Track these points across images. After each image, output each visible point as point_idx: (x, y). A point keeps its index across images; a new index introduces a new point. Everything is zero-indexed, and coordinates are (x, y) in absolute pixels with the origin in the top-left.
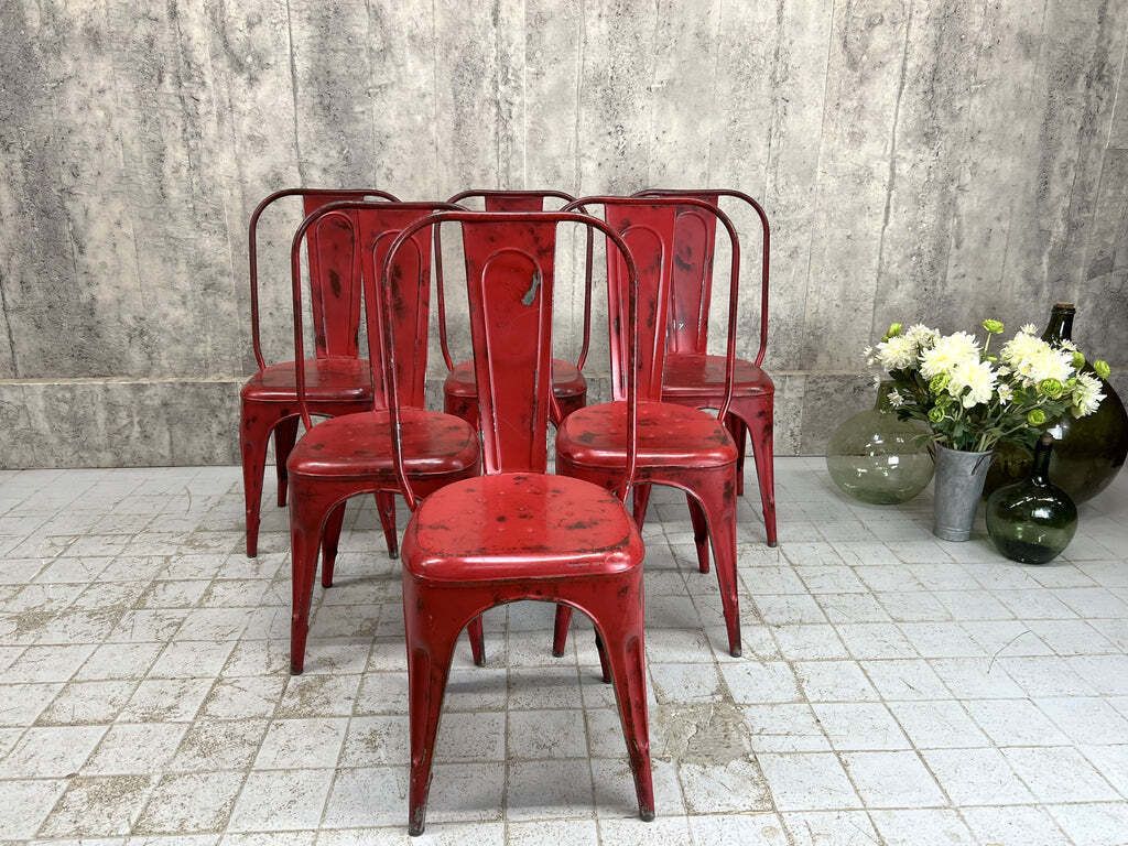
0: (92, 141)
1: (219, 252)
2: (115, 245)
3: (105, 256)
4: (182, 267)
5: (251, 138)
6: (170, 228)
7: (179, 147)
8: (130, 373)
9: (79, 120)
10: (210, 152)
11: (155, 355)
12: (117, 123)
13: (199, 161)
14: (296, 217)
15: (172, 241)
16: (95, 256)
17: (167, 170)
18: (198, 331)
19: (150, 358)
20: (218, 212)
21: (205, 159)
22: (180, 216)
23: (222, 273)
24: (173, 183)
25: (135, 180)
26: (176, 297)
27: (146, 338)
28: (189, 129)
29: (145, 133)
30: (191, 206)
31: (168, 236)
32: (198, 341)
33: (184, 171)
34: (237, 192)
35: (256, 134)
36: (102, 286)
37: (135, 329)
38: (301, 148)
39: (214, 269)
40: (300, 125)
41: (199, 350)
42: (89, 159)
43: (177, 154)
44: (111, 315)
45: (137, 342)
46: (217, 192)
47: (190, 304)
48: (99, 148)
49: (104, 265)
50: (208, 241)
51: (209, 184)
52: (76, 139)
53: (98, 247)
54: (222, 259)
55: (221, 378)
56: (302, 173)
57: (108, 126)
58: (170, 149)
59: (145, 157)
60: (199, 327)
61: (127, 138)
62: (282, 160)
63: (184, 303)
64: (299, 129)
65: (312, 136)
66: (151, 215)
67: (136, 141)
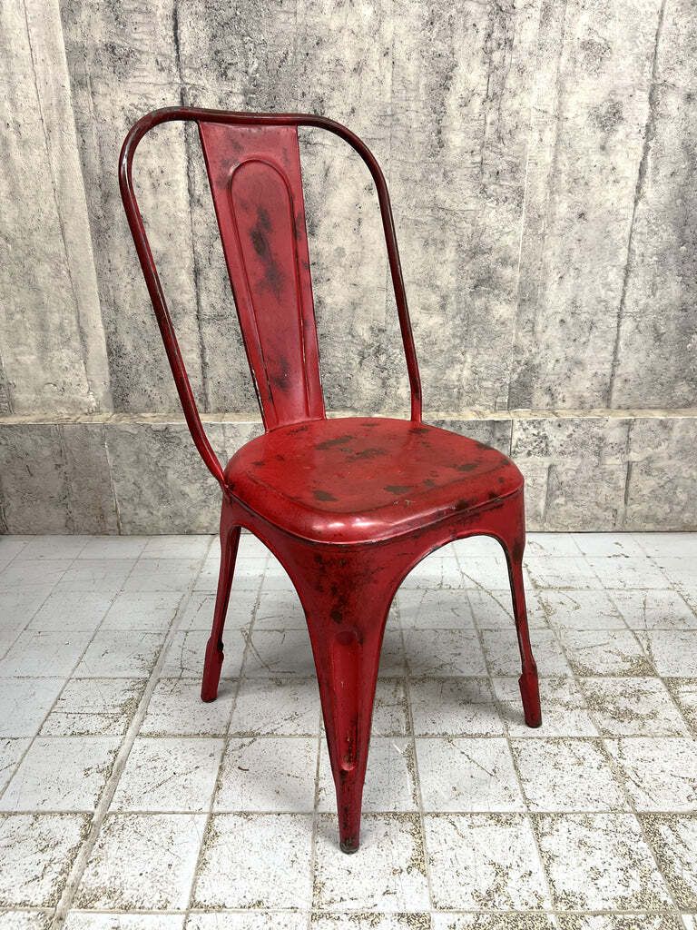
0: (349, 57)
1: (507, 230)
2: (359, 222)
3: (344, 240)
4: (450, 254)
5: (587, 45)
6: (441, 194)
7: (476, 63)
8: (356, 405)
9: (334, 25)
10: (521, 70)
11: (392, 381)
12: (388, 28)
13: (503, 86)
14: (627, 174)
15: (442, 213)
16: (330, 239)
17: (452, 101)
18: (455, 347)
19: (384, 385)
20: (515, 169)
21: (511, 82)
22: (458, 175)
23: (504, 262)
24: (456, 124)
25: (404, 120)
26: (434, 299)
27: (383, 358)
28: (496, 35)
29: (428, 42)
30: (478, 159)
31: (436, 207)
32: (453, 361)
33: (476, 103)
34: (549, 137)
35: (597, 39)
36: (334, 283)
37: (371, 346)
38: (661, 60)
39: (493, 257)
40: (667, 23)
41: (452, 375)
42: (342, 86)
43: (471, 76)
44: (341, 325)
45: (371, 363)
46: (520, 137)
47: (451, 309)
48: (357, 70)
49: (340, 252)
50: (491, 215)
51: (509, 122)
52: (325, 55)
53: (335, 226)
54: (508, 240)
55: (479, 413)
56: (653, 102)
57: (376, 32)
58: (462, 69)
59: (423, 81)
60: (458, 341)
61: (400, 52)
62: (628, 81)
63: (443, 307)
64: (663, 31)
65: (681, 41)
66: (418, 176)
67: (414, 55)
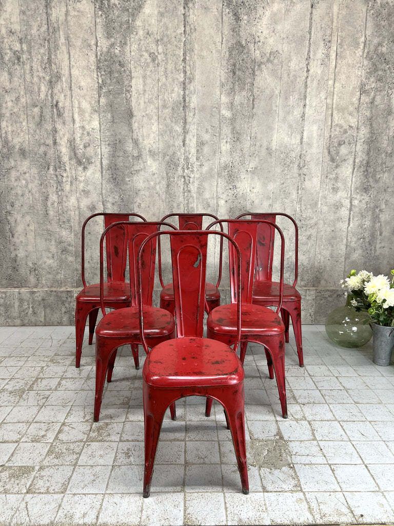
0: (20, 192)
1: (68, 237)
2: (26, 234)
3: (22, 239)
4: (53, 243)
5: (84, 191)
6: (49, 227)
7: (54, 195)
8: (30, 286)
9: (15, 184)
10: (67, 197)
11: (40, 279)
12: (30, 186)
13: (62, 200)
14: (100, 223)
15: (49, 232)
16: (18, 238)
17: (49, 203)
18: (58, 269)
19: (38, 280)
20: (69, 221)
21: (64, 199)
22: (53, 222)
23: (69, 245)
24: (51, 209)
25: (36, 208)
26: (50, 255)
27: (37, 272)
28: (59, 188)
29: (41, 189)
30: (58, 218)
31: (48, 230)
32: (58, 273)
33: (56, 204)
34: (77, 213)
35: (86, 189)
36: (20, 250)
37: (33, 268)
38: (104, 195)
39: (66, 244)
40: (104, 186)
41: (58, 277)
42: (19, 199)
43: (53, 198)
44: (24, 262)
45: (33, 273)
46: (69, 213)
47: (56, 257)
48: (22, 195)
49: (21, 242)
50: (64, 232)
51: (66, 209)
52: (13, 192)
53: (19, 235)
54: (70, 239)
55: (67, 289)
56: (103, 205)
57: (27, 186)
58: (51, 196)
59: (41, 198)
60: (59, 267)
61: (34, 191)
62: (96, 200)
63: (53, 257)
64: (103, 188)
65: (108, 190)
66: (42, 222)
67: (38, 192)
